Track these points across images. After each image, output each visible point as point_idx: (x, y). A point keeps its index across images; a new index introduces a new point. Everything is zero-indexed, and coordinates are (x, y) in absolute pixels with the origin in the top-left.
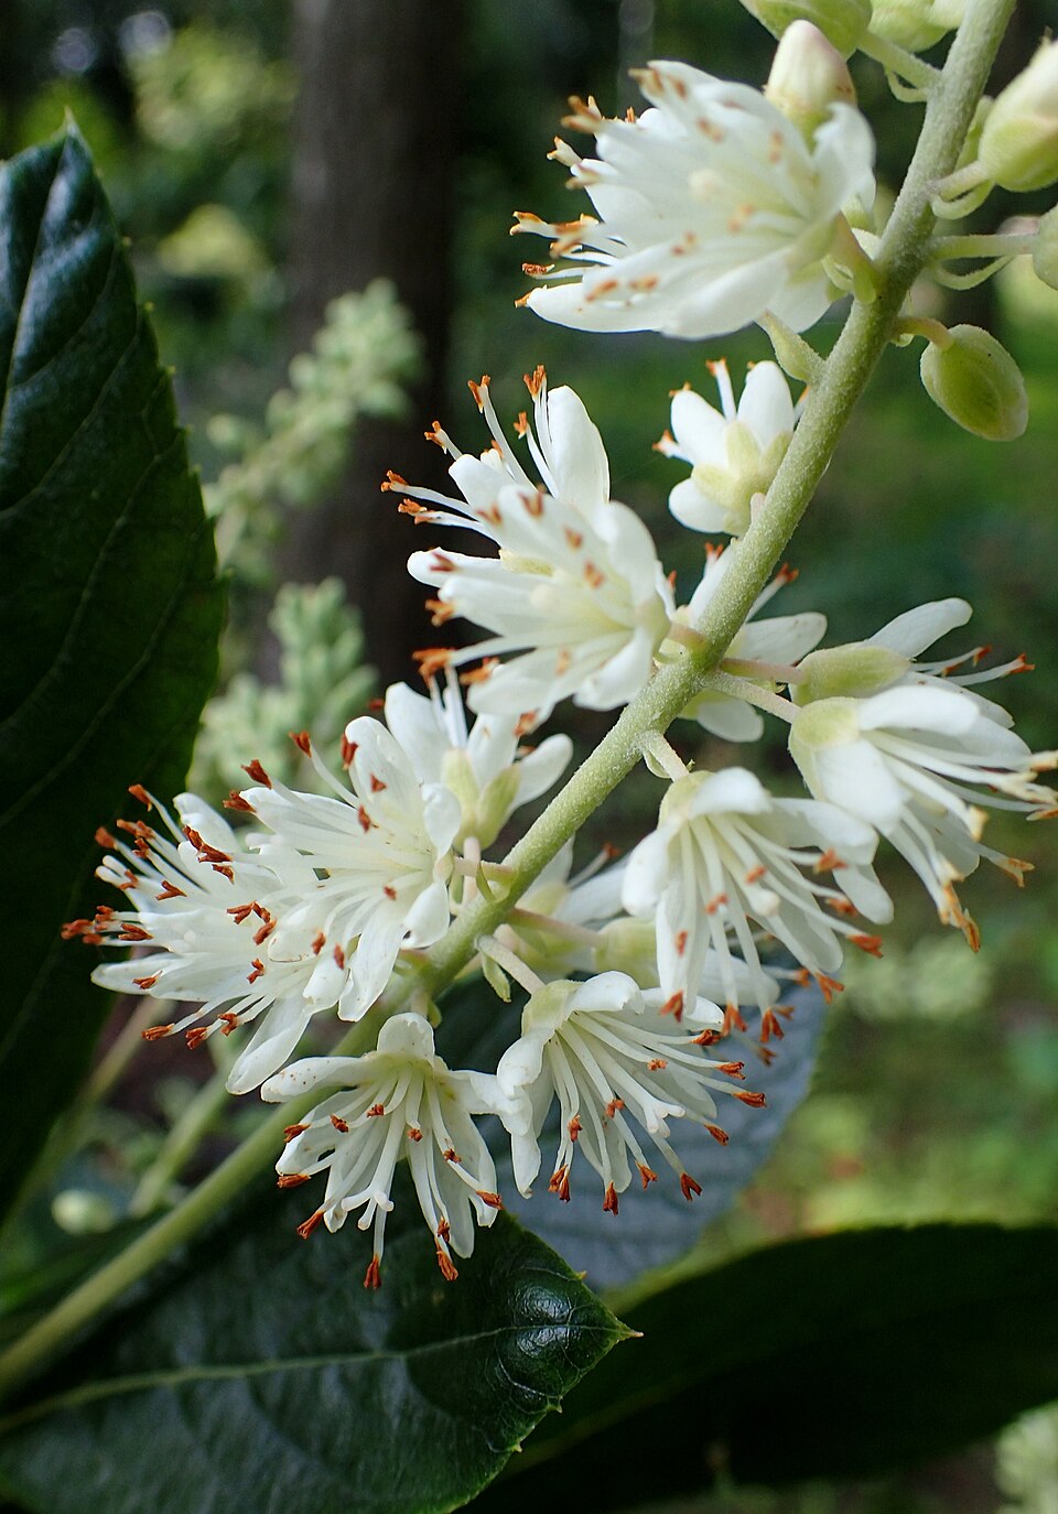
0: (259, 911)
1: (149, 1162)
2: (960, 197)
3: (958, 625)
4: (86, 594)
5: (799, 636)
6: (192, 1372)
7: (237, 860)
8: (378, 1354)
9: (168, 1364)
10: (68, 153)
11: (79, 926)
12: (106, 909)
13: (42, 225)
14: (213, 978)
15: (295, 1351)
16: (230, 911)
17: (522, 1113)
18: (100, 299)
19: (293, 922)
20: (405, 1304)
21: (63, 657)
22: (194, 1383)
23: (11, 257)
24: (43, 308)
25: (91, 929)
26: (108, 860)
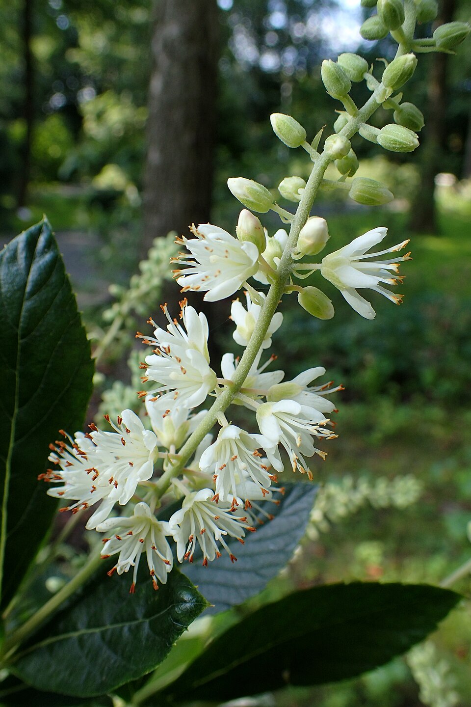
0: (94, 470)
1: (81, 565)
2: (298, 254)
3: (321, 375)
4: (49, 366)
5: (274, 378)
6: (83, 631)
7: (89, 454)
8: (141, 620)
9: (75, 629)
10: (44, 228)
11: (42, 476)
12: (49, 470)
13: (36, 251)
14: (82, 492)
15: (115, 621)
16: (86, 470)
17: (178, 534)
18: (54, 273)
19: (106, 473)
20: (149, 603)
21: (42, 386)
22: (83, 635)
23: (25, 261)
24: (36, 276)
25: (46, 477)
26: (52, 454)
